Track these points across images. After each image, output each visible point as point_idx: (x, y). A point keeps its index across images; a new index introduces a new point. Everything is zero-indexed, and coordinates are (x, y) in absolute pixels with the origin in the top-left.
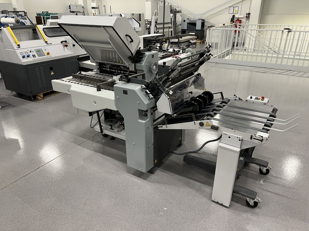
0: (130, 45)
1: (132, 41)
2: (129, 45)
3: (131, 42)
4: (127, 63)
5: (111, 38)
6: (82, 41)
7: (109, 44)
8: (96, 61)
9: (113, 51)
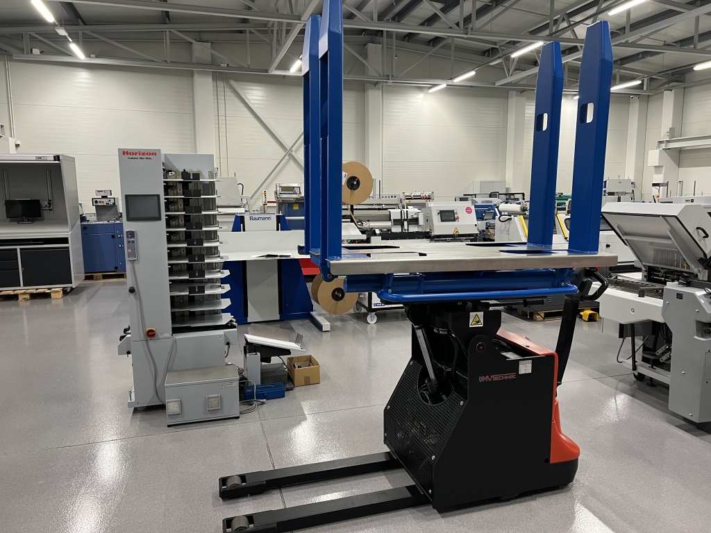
0: (702, 241)
1: (707, 236)
2: (700, 241)
3: (704, 237)
4: (695, 267)
5: (673, 230)
6: (626, 234)
7: (669, 238)
8: (644, 264)
9: (676, 252)
